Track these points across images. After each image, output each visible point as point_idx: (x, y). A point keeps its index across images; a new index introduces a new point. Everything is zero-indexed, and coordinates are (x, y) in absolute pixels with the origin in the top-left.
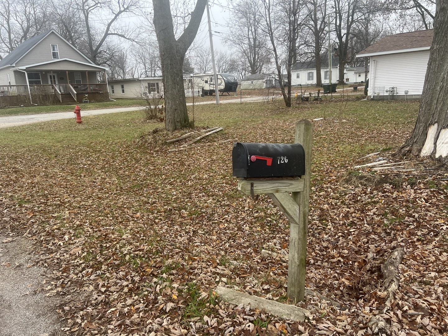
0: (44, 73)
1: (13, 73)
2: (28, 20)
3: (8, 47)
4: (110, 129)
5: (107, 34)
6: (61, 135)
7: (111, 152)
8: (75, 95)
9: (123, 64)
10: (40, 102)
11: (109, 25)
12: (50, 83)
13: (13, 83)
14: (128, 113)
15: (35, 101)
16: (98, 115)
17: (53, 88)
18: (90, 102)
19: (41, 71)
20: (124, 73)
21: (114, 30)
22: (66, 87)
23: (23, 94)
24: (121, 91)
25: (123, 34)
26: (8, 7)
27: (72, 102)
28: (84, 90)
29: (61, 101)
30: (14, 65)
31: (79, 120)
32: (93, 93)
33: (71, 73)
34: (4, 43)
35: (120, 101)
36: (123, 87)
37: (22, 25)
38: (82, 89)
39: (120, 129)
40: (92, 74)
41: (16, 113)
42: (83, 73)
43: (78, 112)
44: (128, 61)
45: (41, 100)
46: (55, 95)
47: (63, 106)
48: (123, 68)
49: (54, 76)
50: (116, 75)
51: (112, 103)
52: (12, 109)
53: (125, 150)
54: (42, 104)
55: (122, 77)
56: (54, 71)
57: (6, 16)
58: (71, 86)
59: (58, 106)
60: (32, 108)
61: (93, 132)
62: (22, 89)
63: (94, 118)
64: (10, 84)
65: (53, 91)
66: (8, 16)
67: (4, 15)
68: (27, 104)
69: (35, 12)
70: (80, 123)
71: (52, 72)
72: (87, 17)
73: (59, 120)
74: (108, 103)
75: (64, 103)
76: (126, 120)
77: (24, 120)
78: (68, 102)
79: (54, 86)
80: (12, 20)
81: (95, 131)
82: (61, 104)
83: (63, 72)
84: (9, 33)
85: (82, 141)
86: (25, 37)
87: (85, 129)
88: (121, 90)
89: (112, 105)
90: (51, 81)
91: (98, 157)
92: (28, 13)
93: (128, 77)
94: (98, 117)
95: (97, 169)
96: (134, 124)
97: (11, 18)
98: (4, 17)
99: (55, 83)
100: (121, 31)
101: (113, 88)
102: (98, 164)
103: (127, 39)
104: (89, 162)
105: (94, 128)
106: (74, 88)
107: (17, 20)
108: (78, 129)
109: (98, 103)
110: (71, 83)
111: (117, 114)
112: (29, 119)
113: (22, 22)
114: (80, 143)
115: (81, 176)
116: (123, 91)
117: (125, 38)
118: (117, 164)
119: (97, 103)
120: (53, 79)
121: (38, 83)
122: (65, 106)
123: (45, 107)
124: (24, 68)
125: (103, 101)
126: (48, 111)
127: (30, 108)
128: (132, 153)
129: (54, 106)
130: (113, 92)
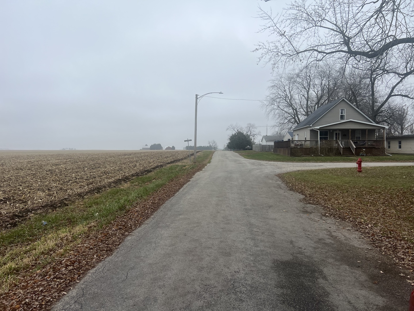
0: (331, 131)
1: (309, 132)
2: (323, 90)
3: (305, 111)
4: (388, 179)
5: (390, 96)
6: (347, 179)
7: (389, 195)
8: (354, 149)
9: (403, 120)
10: (326, 154)
11: (393, 88)
12: (335, 139)
13: (308, 138)
14: (404, 167)
15: (322, 153)
16: (374, 167)
17: (337, 142)
18: (366, 155)
19: (330, 130)
20: (402, 129)
21: (398, 92)
22: (347, 142)
23: (315, 147)
24: (398, 147)
25: (407, 94)
26: (310, 82)
27: (351, 154)
28: (363, 145)
29: (342, 154)
30: (311, 126)
31: (360, 169)
32: (370, 148)
33: (354, 131)
34: (302, 108)
35: (396, 156)
36: (400, 143)
37: (317, 94)
38: (360, 144)
39: (397, 180)
40: (372, 131)
41: (309, 161)
42: (363, 131)
43: (359, 164)
44: (408, 117)
45: (327, 152)
46: (338, 149)
47: (343, 158)
48: (402, 124)
49: (339, 133)
50: (393, 131)
51: (388, 157)
52: (306, 157)
53: (401, 195)
54: (326, 155)
55: (399, 133)
56: (340, 130)
57: (307, 89)
58: (352, 142)
59: (339, 157)
60: (320, 157)
61: (373, 180)
62: (314, 143)
63: (370, 169)
64: (306, 139)
65: (337, 146)
66: (309, 89)
67: (306, 88)
68: (316, 155)
69: (329, 83)
70: (360, 171)
71: (338, 130)
72: (373, 84)
73: (342, 168)
74: (384, 157)
75: (344, 155)
76: (402, 173)
77: (315, 166)
78: (347, 154)
79: (338, 141)
80: (311, 91)
81: (374, 179)
82: (341, 156)
83: (347, 130)
84: (307, 101)
85: (364, 185)
86: (318, 103)
87: (365, 177)
88: (397, 145)
89: (388, 159)
90: (336, 138)
91: (379, 197)
92: (323, 85)
93: (406, 133)
94: (375, 168)
95: (378, 203)
96: (410, 177)
97: (311, 90)
98: (306, 89)
99: (339, 139)
100: (405, 92)
101: (389, 143)
102: (380, 201)
103: (411, 98)
104: (372, 199)
105: (373, 177)
106: (354, 143)
107: (314, 91)
108: (360, 176)
109: (374, 157)
110: (352, 139)
111: (393, 168)
112: (319, 166)
113: (318, 92)
114: (363, 186)
115: (367, 205)
116: (400, 147)
117: (409, 97)
118: (395, 203)
119: (372, 157)
120: (338, 136)
121: (326, 139)
122: (345, 157)
123: (329, 157)
124: (318, 127)
125: (379, 155)
126: (332, 161)
127: (318, 157)
128: (408, 197)
129: (336, 157)
130: (389, 147)
